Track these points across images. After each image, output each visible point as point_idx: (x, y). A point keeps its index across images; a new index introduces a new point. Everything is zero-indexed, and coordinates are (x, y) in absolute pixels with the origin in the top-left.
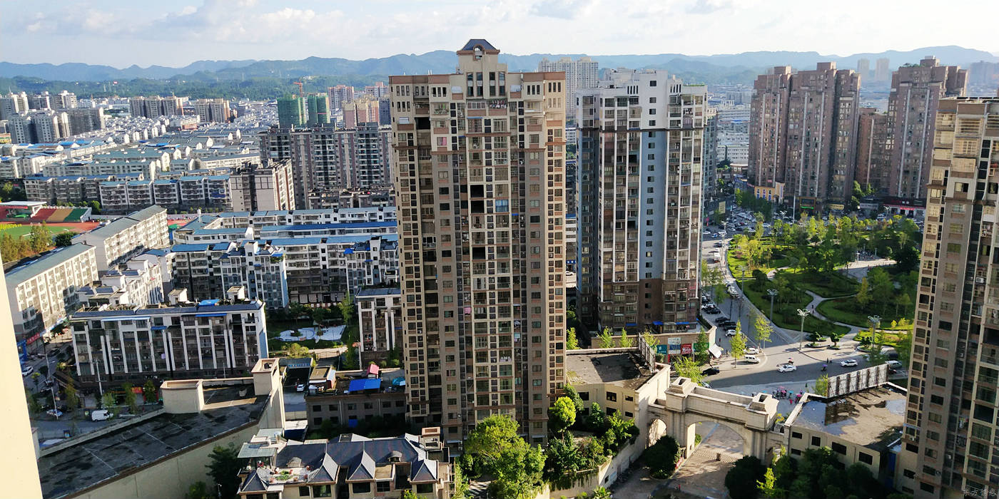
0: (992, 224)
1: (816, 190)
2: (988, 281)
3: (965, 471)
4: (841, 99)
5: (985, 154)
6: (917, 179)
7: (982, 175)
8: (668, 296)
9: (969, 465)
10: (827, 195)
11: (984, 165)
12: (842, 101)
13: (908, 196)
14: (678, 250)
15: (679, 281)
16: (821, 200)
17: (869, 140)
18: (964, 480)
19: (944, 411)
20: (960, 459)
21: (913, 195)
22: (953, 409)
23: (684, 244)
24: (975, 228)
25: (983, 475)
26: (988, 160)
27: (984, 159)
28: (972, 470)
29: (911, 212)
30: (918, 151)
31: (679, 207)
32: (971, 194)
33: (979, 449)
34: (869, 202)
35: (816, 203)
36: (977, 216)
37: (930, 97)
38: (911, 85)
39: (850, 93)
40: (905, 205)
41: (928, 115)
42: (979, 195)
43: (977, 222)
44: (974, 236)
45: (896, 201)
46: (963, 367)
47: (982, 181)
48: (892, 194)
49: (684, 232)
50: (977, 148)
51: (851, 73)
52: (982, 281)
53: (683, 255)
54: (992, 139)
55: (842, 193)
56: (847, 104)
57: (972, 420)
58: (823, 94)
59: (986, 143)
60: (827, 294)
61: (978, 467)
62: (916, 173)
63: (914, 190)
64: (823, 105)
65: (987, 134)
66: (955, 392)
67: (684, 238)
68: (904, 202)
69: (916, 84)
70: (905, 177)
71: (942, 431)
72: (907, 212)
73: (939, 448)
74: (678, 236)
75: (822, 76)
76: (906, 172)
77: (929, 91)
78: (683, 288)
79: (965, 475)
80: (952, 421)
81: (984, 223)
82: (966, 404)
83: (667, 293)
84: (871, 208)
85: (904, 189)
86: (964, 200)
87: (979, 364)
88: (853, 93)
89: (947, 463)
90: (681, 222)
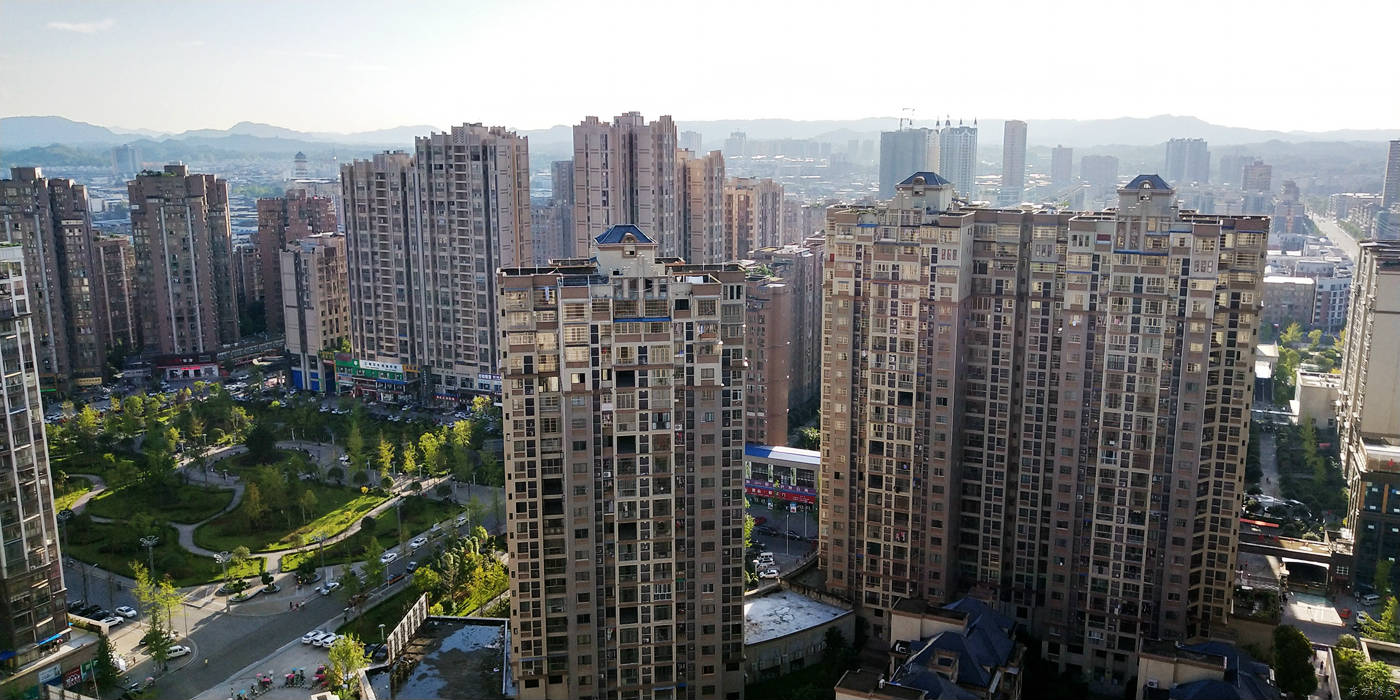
0: (611, 413)
1: (55, 362)
2: (615, 474)
3: (619, 685)
4: (64, 223)
5: (595, 340)
6: (197, 327)
7: (595, 363)
8: (16, 604)
9: (622, 676)
10: (72, 366)
11: (595, 352)
12: (66, 226)
13: (189, 351)
14: (23, 521)
15: (33, 572)
16: (66, 377)
17: (102, 276)
18: (620, 694)
19: (592, 628)
20: (612, 674)
21: (195, 349)
22: (600, 623)
23: (30, 507)
24: (597, 419)
25: (636, 681)
26: (599, 346)
27: (595, 346)
28: (625, 681)
29: (197, 373)
30: (190, 288)
31: (13, 450)
32: (589, 385)
33: (629, 655)
34: (136, 367)
35: (59, 381)
36: (597, 408)
37: (191, 216)
38: (162, 201)
39: (77, 213)
40: (188, 363)
41: (194, 240)
42: (596, 384)
43: (597, 413)
44: (597, 430)
45: (176, 360)
46: (604, 573)
47: (596, 368)
48: (166, 351)
49: (26, 490)
50: (587, 336)
51: (71, 184)
52: (609, 475)
53: (33, 527)
54: (599, 323)
55: (94, 362)
56: (76, 230)
57: (619, 626)
58: (37, 216)
59: (594, 328)
60: (193, 518)
61: (629, 674)
62: (193, 319)
63: (195, 342)
64: (39, 232)
65: (594, 318)
66: (599, 604)
67: (28, 498)
68: (185, 361)
69: (168, 200)
70: (180, 327)
71: (592, 651)
72: (191, 373)
73: (592, 671)
74: (19, 499)
75: (28, 190)
76: (179, 319)
77: (188, 208)
78: (39, 581)
79: (620, 689)
80: (601, 634)
81: (604, 413)
82: (611, 612)
83: (13, 599)
84: (141, 374)
85: (182, 342)
86: (584, 392)
87: (618, 564)
88: (82, 213)
89: (601, 684)
90: (21, 475)
